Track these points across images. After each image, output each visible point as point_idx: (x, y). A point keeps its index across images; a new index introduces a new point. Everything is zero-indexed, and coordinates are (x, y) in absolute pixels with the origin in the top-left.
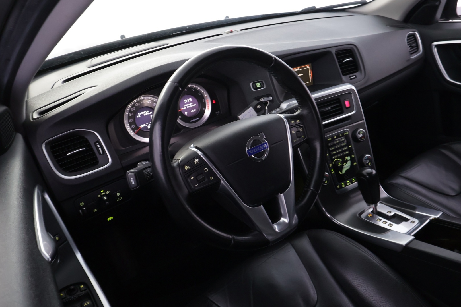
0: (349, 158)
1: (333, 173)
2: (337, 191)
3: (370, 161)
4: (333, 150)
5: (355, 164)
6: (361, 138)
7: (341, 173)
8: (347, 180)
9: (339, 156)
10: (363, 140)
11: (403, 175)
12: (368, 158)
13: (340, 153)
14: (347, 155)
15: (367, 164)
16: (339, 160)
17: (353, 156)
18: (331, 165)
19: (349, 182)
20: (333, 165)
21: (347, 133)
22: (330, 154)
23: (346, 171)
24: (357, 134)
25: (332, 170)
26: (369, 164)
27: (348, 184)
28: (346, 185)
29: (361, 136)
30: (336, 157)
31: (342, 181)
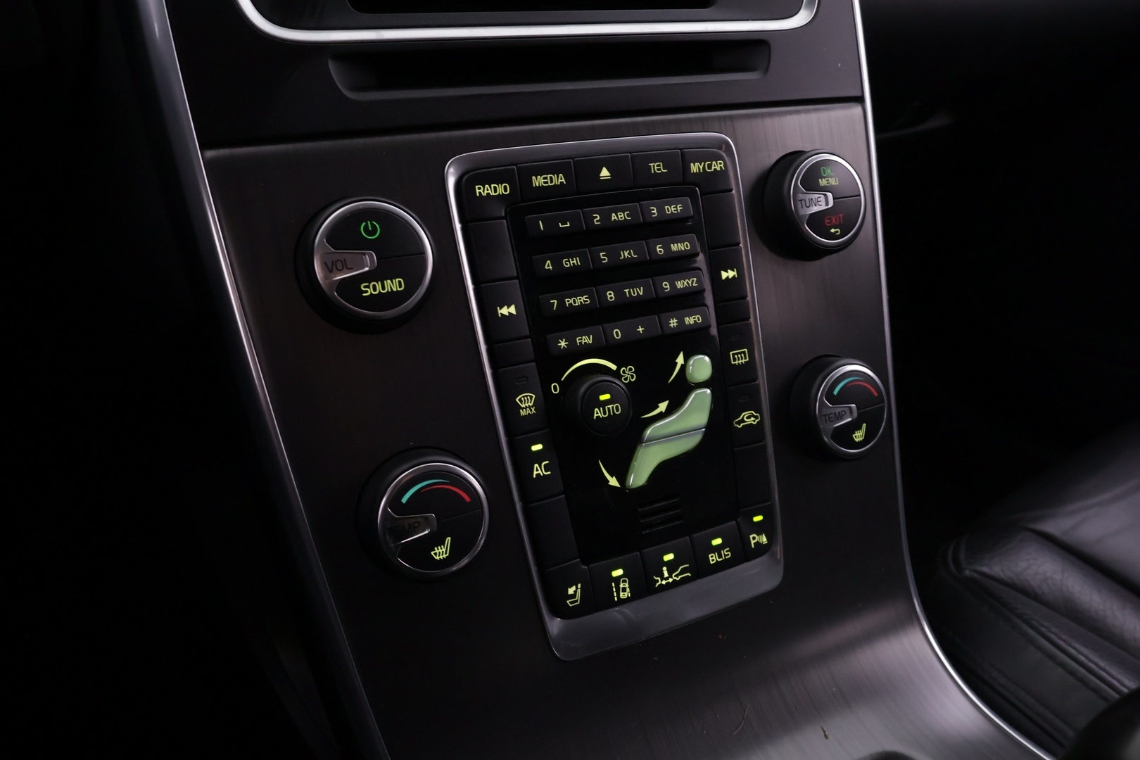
0: (701, 367)
1: (538, 470)
2: (555, 626)
3: (869, 416)
4: (573, 281)
5: (748, 418)
6: (817, 221)
7: (613, 482)
8: (664, 542)
9: (617, 334)
10: (833, 237)
11: (1055, 526)
12: (854, 392)
13: (627, 310)
14: (693, 342)
15: (843, 435)
16: (616, 374)
17: (739, 358)
18: (527, 403)
19: (672, 566)
20: (546, 402)
21: (717, 166)
22: (532, 307)
23: (664, 469)
24: (796, 180)
25: (537, 447)
26: (859, 436)
27: (666, 577)
28: (643, 587)
29: (820, 203)
30: (586, 340)
31: (613, 554)
